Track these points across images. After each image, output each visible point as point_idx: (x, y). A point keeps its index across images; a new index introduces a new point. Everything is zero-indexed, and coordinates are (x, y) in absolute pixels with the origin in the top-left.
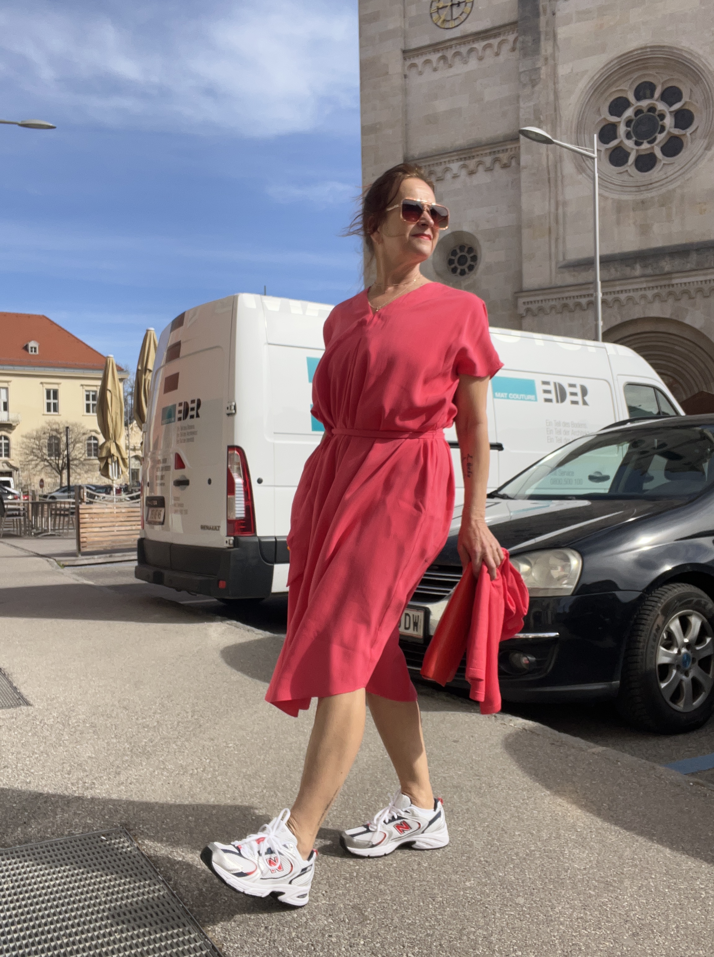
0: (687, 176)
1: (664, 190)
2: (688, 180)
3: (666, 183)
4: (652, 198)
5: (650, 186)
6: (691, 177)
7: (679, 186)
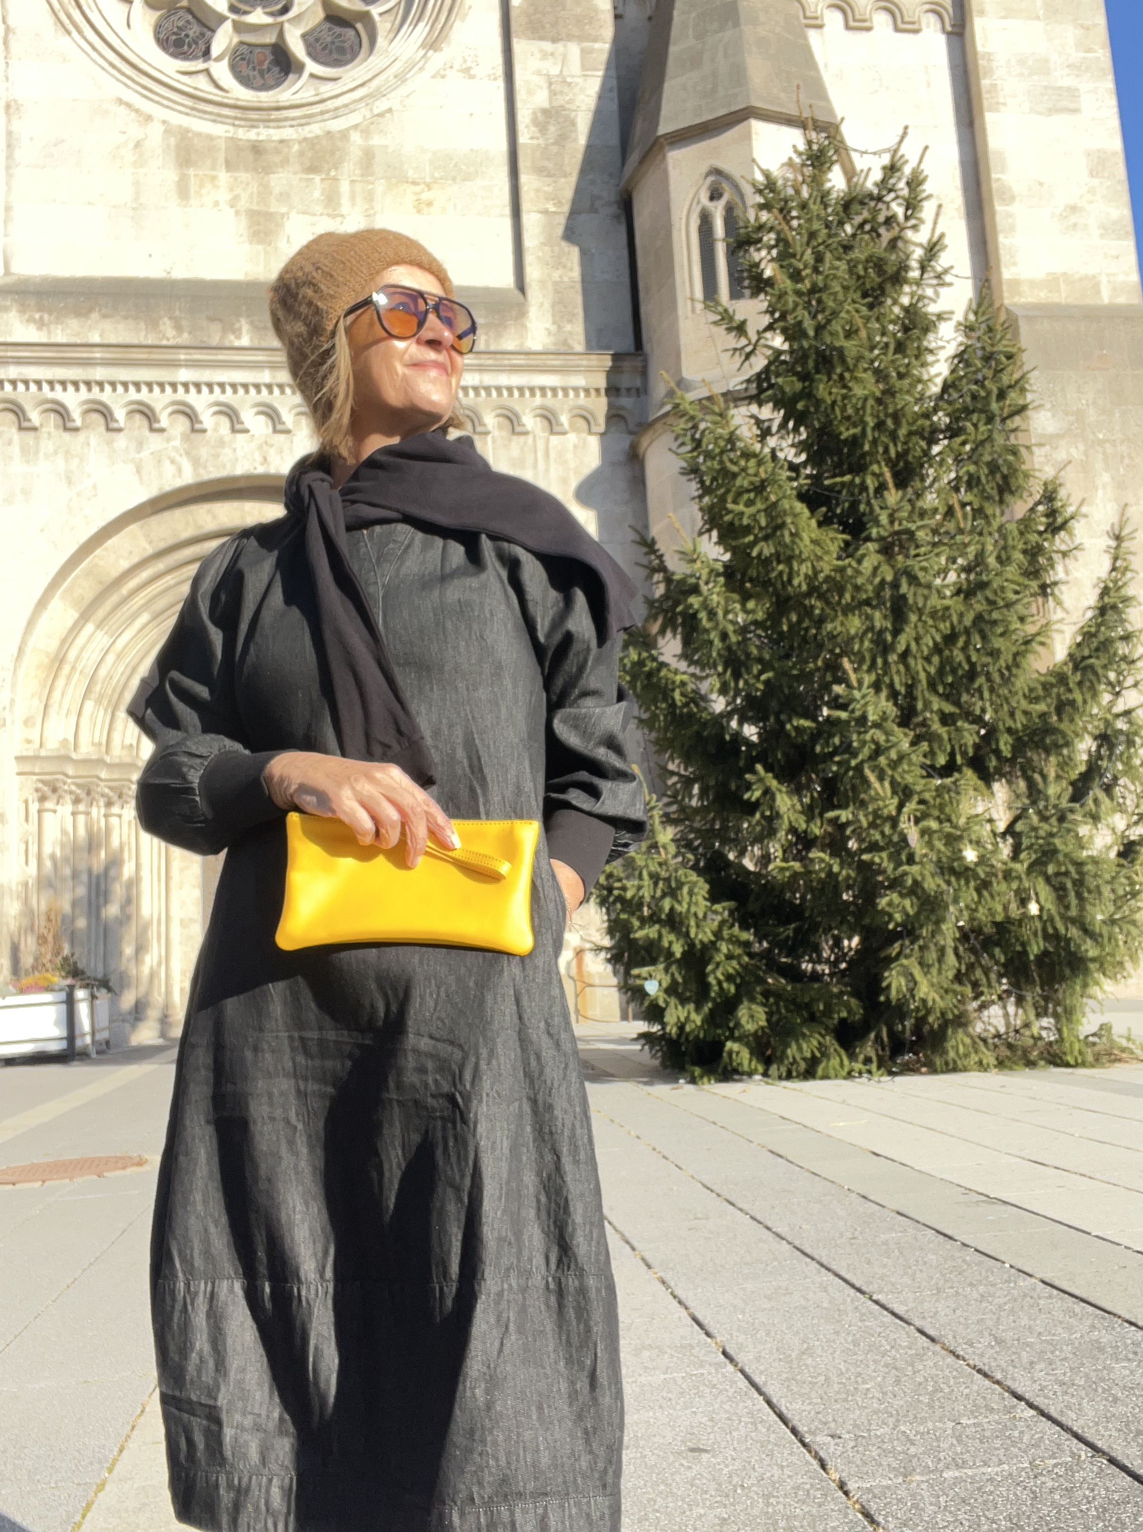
0: (381, 105)
1: (315, 130)
2: (381, 115)
3: (322, 113)
4: (282, 141)
5: (275, 115)
6: (390, 110)
7: (355, 127)
